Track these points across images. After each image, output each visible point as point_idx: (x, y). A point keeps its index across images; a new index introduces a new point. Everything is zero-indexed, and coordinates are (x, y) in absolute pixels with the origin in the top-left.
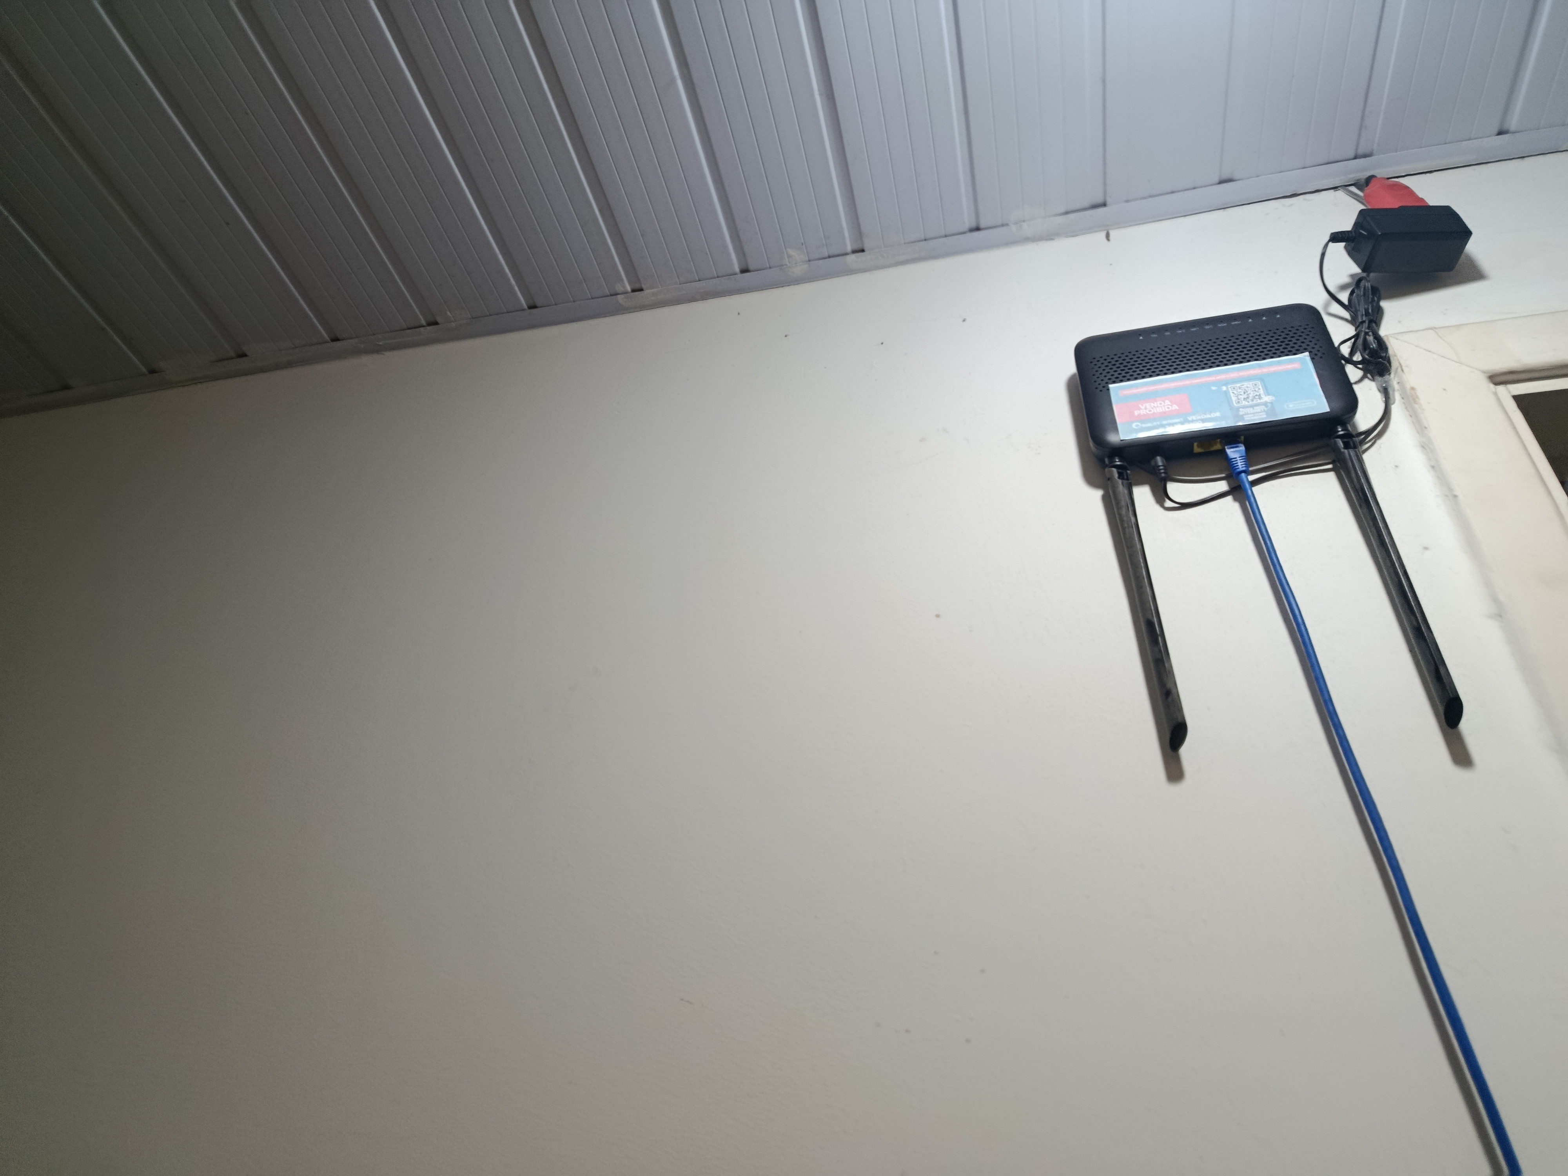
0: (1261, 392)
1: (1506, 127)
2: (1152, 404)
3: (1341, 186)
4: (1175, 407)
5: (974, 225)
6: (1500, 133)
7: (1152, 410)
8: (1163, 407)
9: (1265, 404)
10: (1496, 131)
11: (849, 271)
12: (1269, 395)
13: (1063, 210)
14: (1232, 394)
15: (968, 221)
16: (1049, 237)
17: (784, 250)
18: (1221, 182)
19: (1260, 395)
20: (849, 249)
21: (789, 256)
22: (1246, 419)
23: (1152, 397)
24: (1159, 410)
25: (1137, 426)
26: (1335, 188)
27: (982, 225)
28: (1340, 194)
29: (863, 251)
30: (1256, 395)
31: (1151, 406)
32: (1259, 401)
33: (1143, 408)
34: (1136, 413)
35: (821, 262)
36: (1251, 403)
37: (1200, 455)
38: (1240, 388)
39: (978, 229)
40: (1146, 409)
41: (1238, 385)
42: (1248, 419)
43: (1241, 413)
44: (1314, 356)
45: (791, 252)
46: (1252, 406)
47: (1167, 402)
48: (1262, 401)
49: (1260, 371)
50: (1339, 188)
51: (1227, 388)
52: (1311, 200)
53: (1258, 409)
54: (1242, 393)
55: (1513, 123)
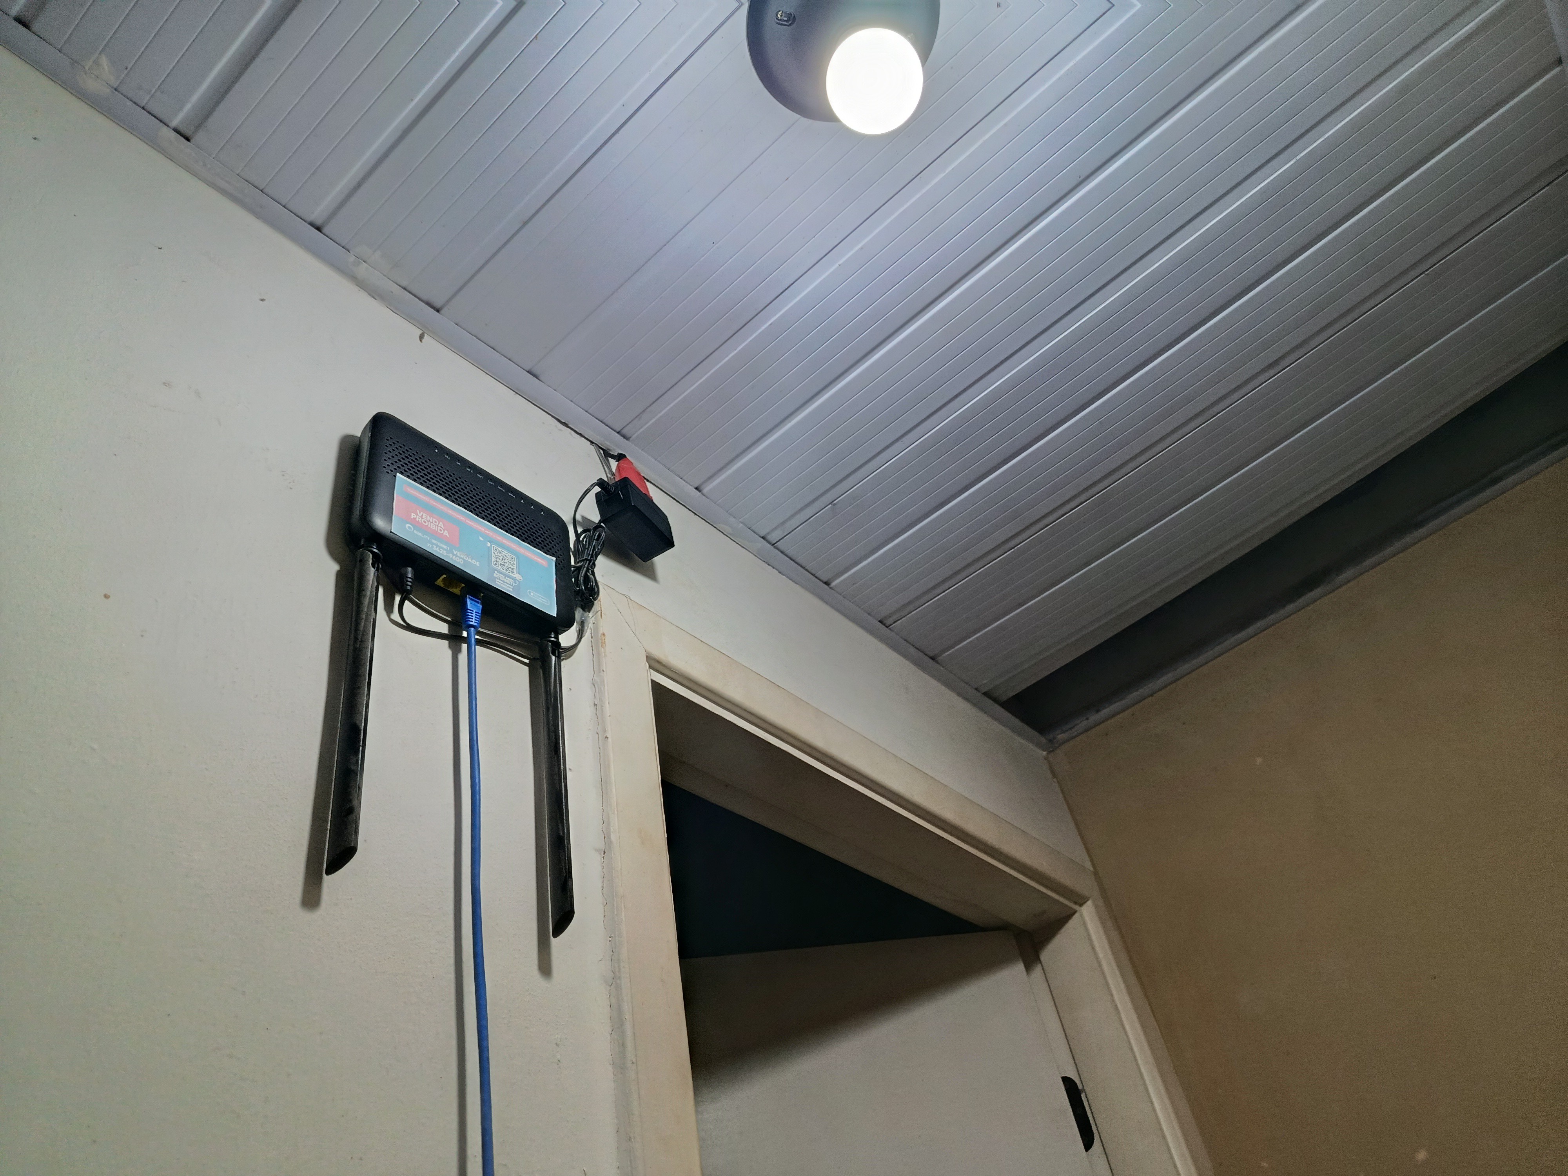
0: (515, 567)
1: (701, 488)
2: (428, 517)
3: (596, 444)
4: (446, 533)
5: (319, 222)
6: (697, 488)
7: (427, 522)
8: (437, 526)
9: (515, 579)
10: (696, 486)
11: (152, 142)
12: (519, 574)
13: (404, 284)
14: (493, 555)
15: (317, 214)
16: (375, 293)
17: (98, 52)
18: (528, 372)
19: (513, 569)
20: (174, 123)
21: (97, 63)
22: (497, 582)
23: (430, 510)
24: (433, 527)
25: (409, 527)
26: (592, 442)
27: (326, 230)
28: (592, 448)
29: (188, 139)
30: (510, 568)
31: (427, 518)
32: (511, 574)
33: (420, 515)
34: (413, 516)
35: (129, 103)
36: (504, 571)
37: (438, 588)
38: (500, 553)
39: (319, 229)
40: (422, 517)
41: (500, 549)
42: (499, 583)
43: (495, 575)
44: (557, 564)
45: (104, 61)
46: (506, 575)
47: (441, 524)
48: (512, 575)
49: (518, 549)
50: (594, 444)
51: (491, 545)
52: (574, 438)
53: (508, 580)
54: (501, 558)
55: (706, 490)
